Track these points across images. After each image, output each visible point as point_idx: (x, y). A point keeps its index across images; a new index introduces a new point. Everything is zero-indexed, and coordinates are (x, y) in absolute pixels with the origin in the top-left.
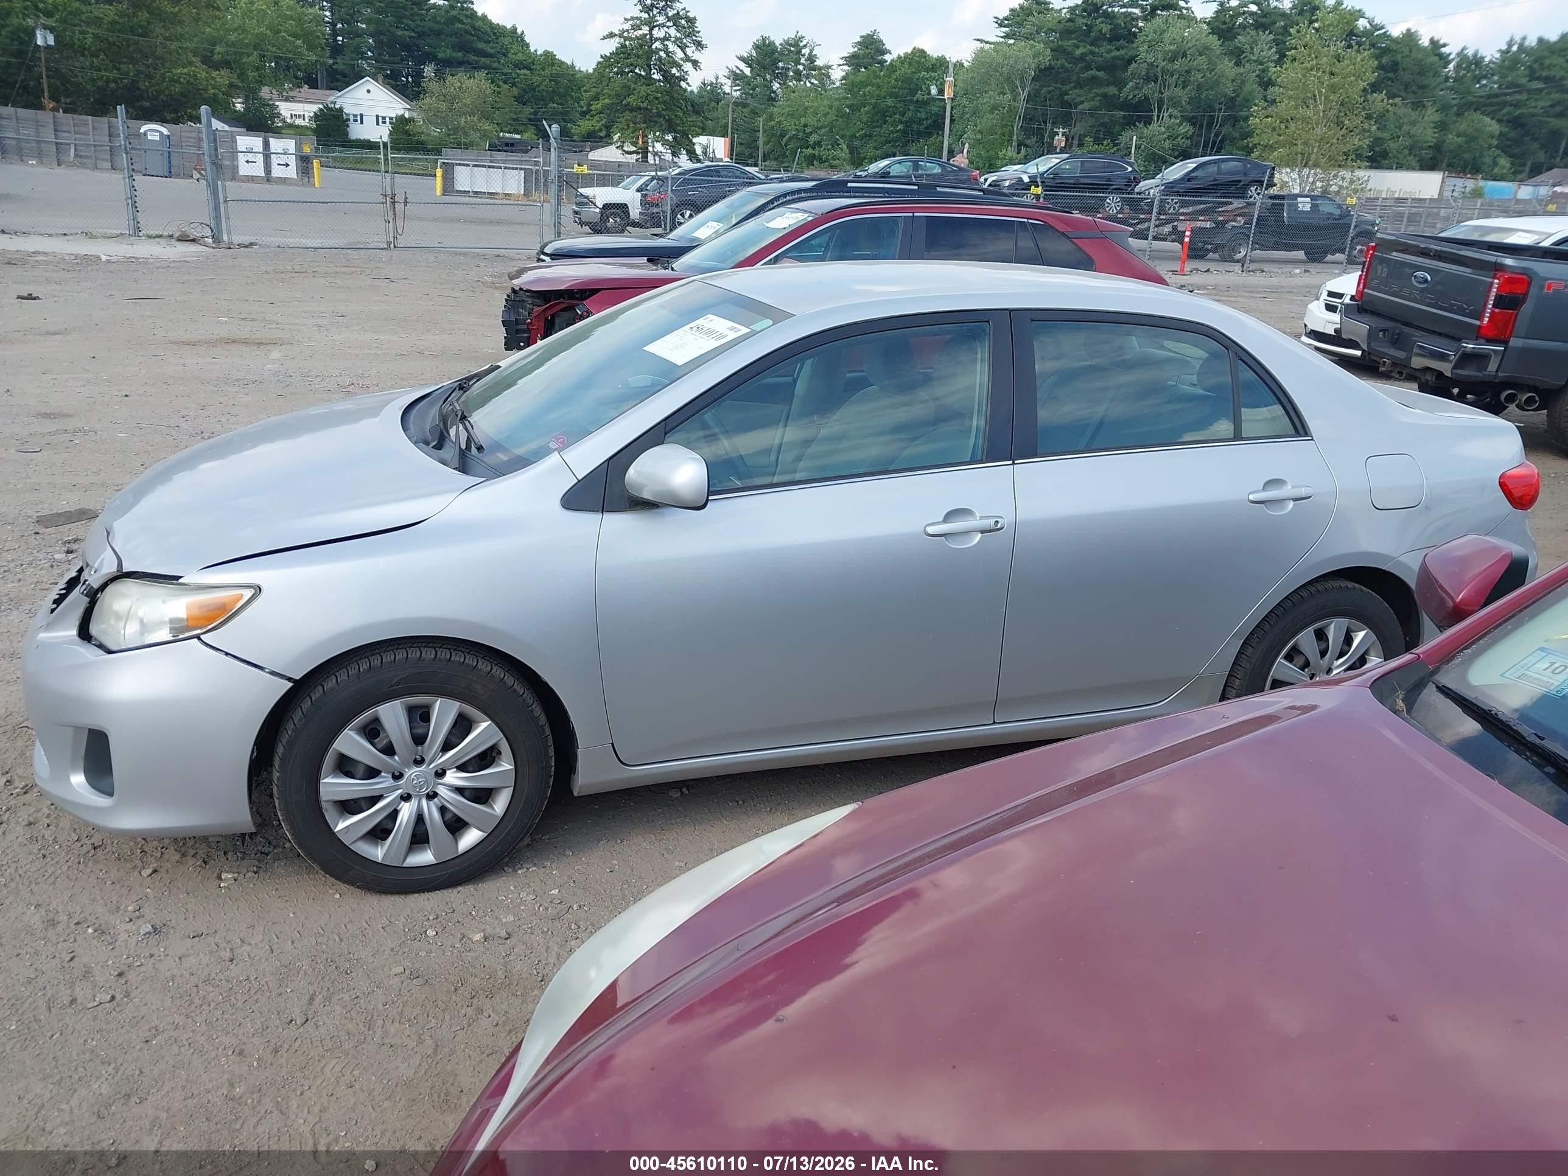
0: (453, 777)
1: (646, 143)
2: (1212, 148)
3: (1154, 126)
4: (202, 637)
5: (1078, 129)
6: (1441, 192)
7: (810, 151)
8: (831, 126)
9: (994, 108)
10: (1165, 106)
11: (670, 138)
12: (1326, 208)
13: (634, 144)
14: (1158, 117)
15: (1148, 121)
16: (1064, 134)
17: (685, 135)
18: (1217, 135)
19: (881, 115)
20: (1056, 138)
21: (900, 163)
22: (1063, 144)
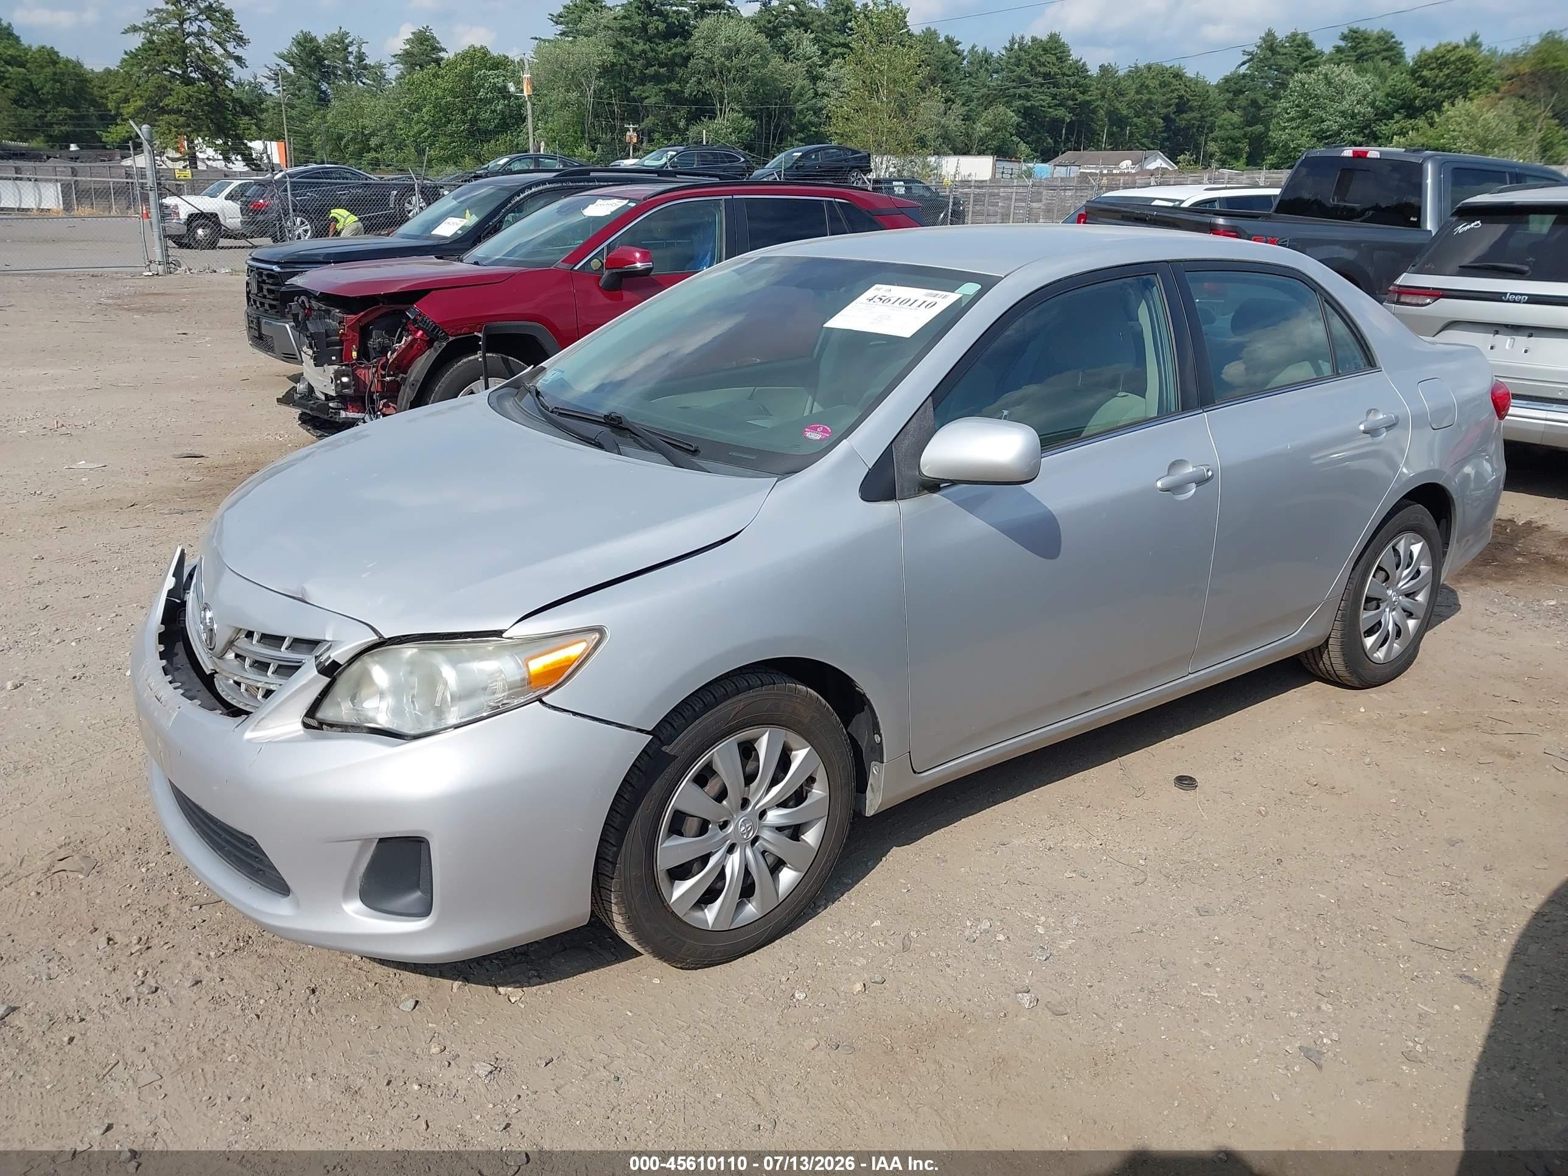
0: (774, 816)
1: (192, 147)
2: (774, 139)
3: (719, 120)
4: (544, 699)
5: (648, 122)
6: (994, 174)
7: (373, 154)
8: (391, 126)
9: (565, 104)
10: (726, 101)
11: (220, 142)
12: (917, 190)
13: (177, 150)
14: (721, 110)
15: (712, 117)
16: (635, 130)
17: (239, 138)
18: (777, 126)
19: (444, 115)
20: (628, 133)
21: (520, 160)
22: (635, 140)
